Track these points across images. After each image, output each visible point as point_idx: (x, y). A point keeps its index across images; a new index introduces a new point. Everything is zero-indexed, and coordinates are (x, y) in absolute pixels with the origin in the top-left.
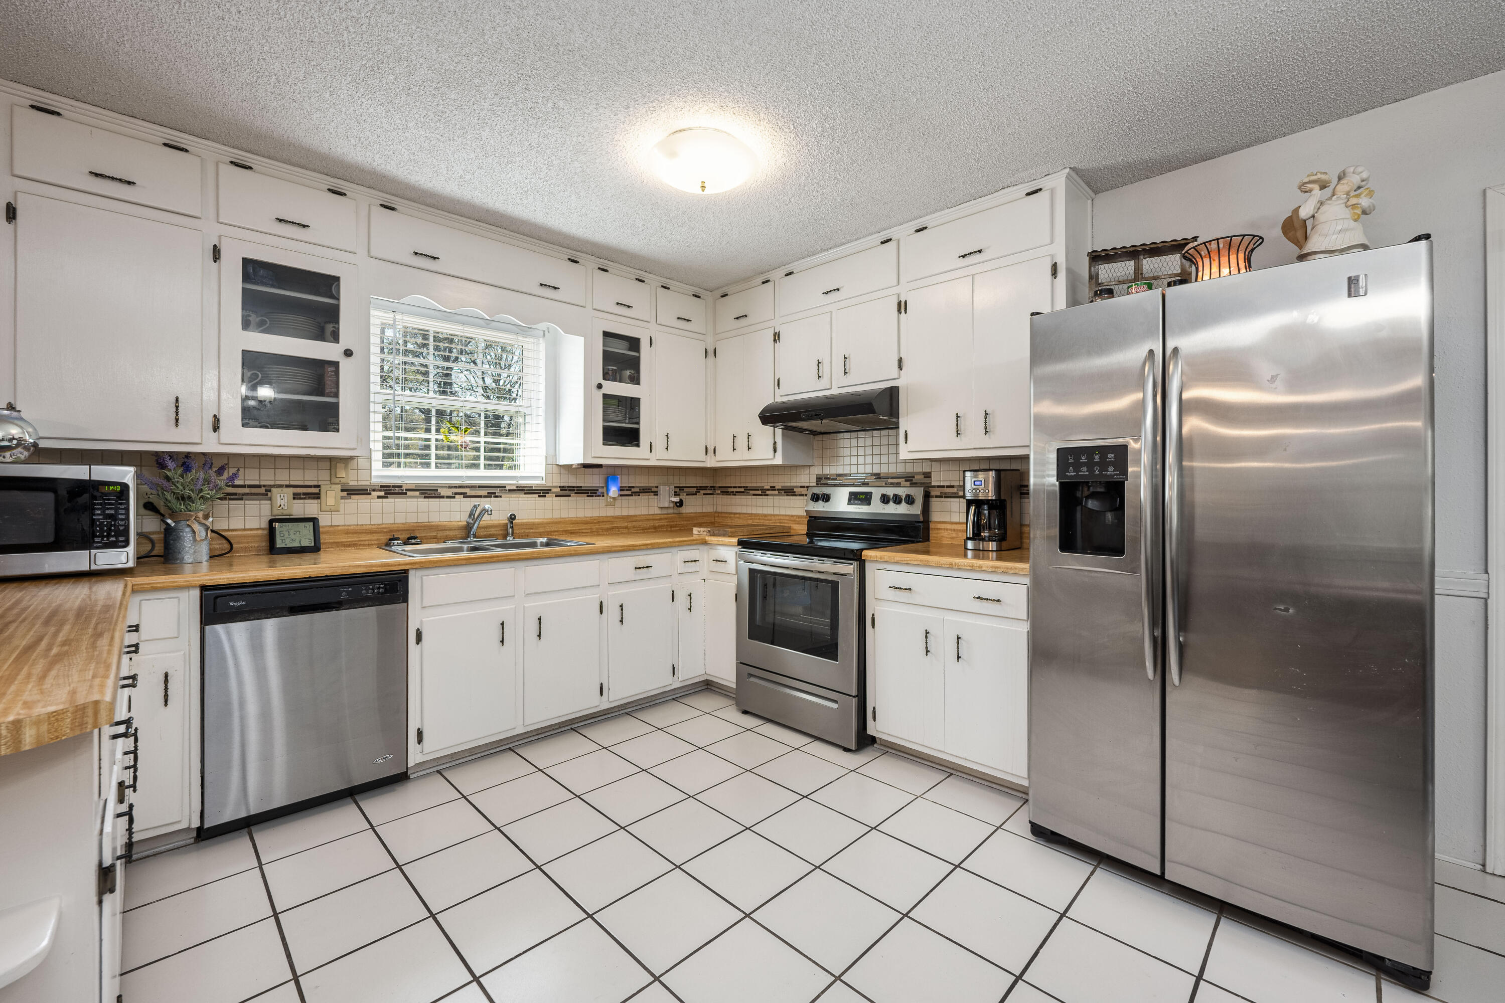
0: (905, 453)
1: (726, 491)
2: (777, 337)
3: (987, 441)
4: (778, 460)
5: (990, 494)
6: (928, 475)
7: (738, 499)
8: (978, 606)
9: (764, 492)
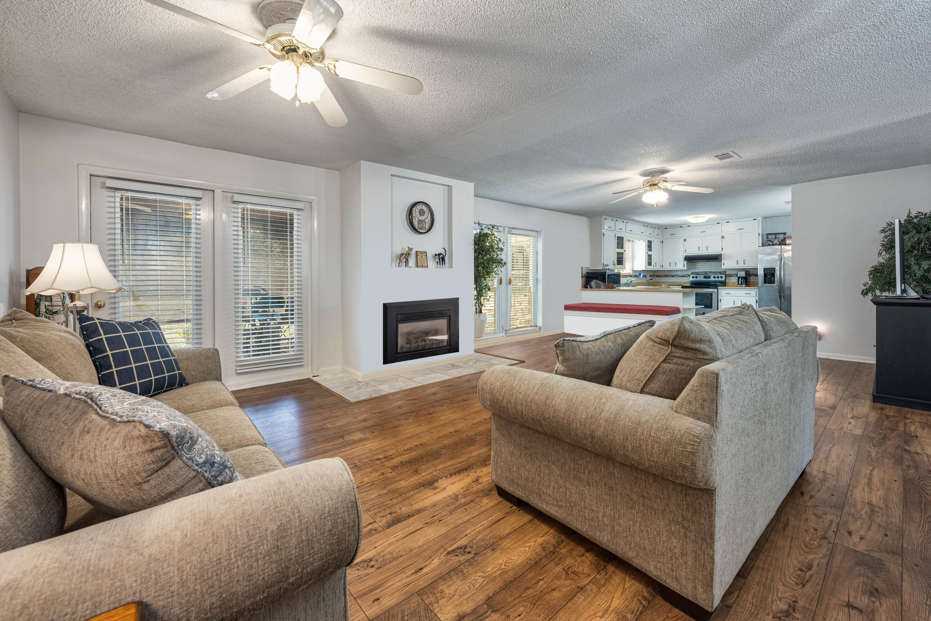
0: (723, 267)
1: (658, 276)
2: (685, 240)
3: (744, 265)
4: (685, 268)
5: (744, 276)
6: (725, 272)
7: (663, 278)
8: (746, 295)
9: (673, 276)
